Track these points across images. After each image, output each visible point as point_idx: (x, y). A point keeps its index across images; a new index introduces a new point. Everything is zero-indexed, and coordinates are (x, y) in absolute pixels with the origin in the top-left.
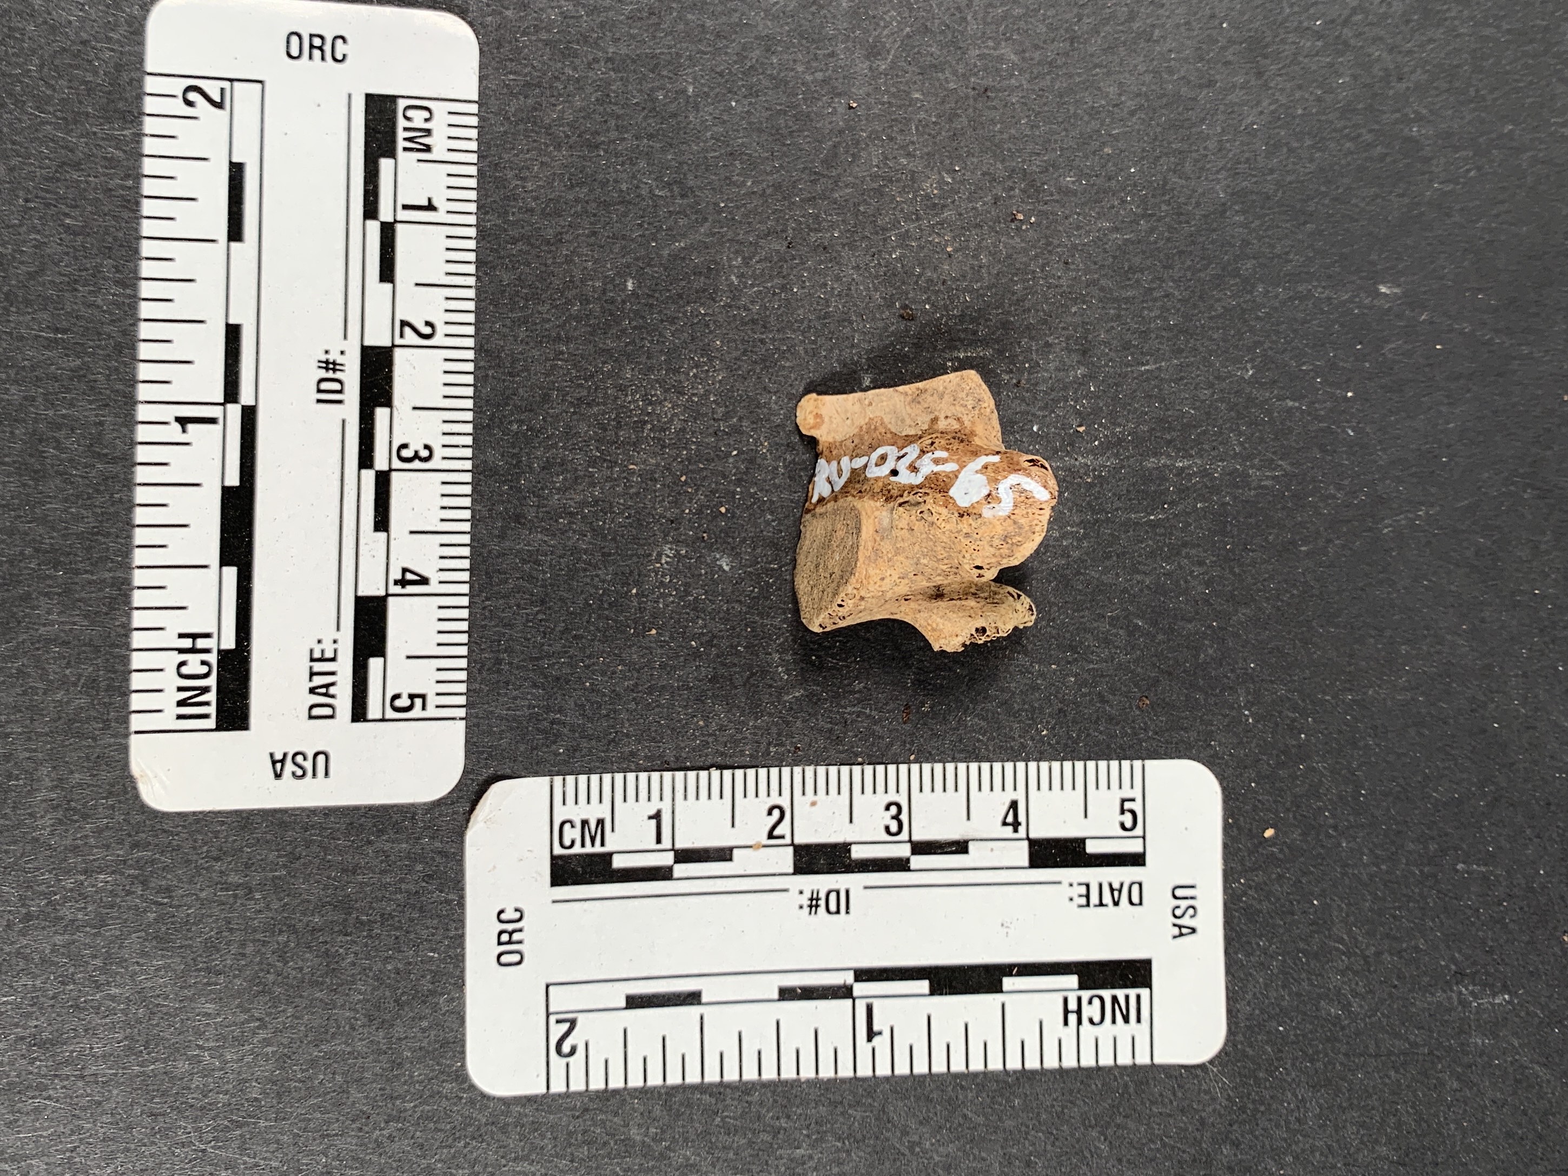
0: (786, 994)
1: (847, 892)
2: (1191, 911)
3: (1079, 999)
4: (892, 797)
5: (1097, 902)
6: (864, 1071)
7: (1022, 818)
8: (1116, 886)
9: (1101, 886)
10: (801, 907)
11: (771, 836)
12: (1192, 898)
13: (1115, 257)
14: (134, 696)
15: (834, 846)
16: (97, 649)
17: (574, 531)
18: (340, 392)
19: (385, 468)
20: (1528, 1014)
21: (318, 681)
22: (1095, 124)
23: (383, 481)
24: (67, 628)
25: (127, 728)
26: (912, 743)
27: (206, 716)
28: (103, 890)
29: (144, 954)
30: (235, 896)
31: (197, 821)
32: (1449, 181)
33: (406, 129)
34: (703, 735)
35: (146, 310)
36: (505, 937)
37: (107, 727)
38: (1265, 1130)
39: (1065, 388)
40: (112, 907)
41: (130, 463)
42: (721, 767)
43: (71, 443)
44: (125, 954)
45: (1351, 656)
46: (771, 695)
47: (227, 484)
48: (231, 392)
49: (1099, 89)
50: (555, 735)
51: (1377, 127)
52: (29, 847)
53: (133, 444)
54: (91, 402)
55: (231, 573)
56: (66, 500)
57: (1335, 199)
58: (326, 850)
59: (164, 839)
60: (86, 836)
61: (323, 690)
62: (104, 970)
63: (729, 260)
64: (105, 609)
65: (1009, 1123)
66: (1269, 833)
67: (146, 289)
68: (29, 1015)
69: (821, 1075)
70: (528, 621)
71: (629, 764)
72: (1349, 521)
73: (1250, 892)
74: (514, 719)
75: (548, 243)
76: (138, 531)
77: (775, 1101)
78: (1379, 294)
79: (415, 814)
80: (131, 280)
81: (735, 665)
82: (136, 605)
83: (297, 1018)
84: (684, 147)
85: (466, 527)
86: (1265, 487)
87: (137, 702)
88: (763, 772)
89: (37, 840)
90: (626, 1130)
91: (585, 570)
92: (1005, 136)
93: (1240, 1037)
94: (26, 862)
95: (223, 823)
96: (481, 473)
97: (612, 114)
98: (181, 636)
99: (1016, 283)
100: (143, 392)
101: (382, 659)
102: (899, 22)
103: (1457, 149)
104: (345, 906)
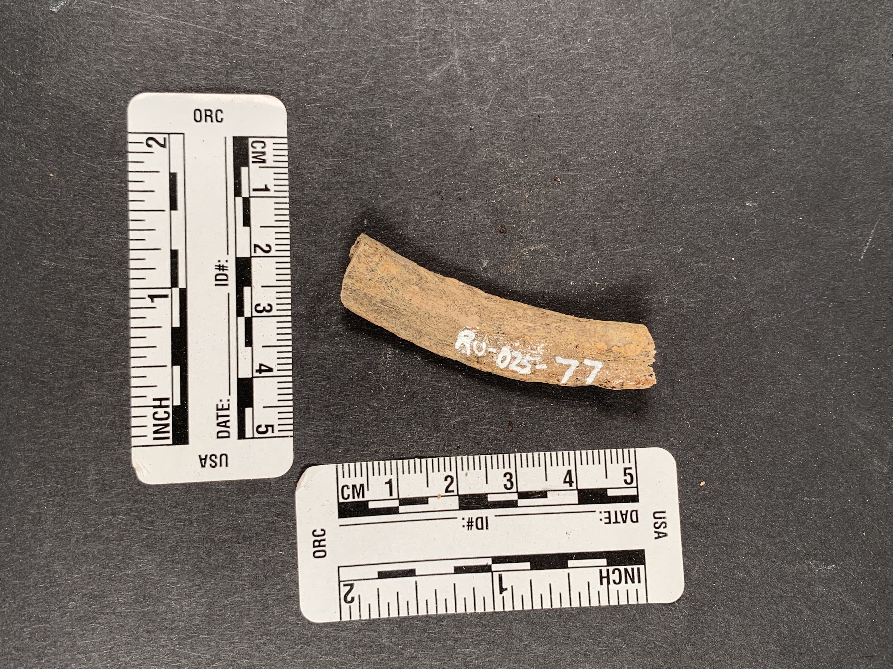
0: (458, 570)
1: (487, 518)
2: (664, 525)
3: (608, 571)
4: (507, 470)
5: (614, 521)
6: (499, 608)
7: (574, 479)
8: (624, 512)
9: (616, 512)
10: (464, 526)
11: (447, 491)
12: (664, 518)
13: (608, 196)
14: (133, 429)
15: (479, 495)
16: (115, 407)
17: (343, 343)
18: (226, 280)
19: (250, 316)
20: (846, 575)
21: (221, 420)
22: (594, 130)
23: (249, 322)
24: (100, 397)
25: (130, 445)
26: (516, 443)
27: (168, 438)
28: (121, 523)
29: (141, 554)
30: (184, 525)
31: (165, 489)
32: (781, 147)
33: (253, 152)
34: (411, 442)
35: (132, 245)
36: (317, 544)
37: (120, 444)
38: (709, 637)
39: (586, 262)
40: (125, 531)
41: (127, 318)
42: (420, 457)
43: (99, 309)
44: (132, 553)
45: (741, 392)
46: (444, 421)
47: (174, 326)
48: (174, 283)
49: (596, 112)
50: (337, 444)
51: (740, 122)
52: (85, 503)
53: (129, 308)
54: (108, 290)
55: (177, 369)
56: (98, 337)
57: (721, 160)
58: (227, 501)
59: (148, 497)
60: (112, 497)
61: (224, 424)
62: (123, 561)
63: (414, 207)
64: (118, 388)
65: (575, 635)
66: (702, 484)
67: (132, 235)
68: (88, 584)
69: (477, 611)
70: (322, 388)
71: (374, 457)
72: (735, 323)
73: (694, 514)
74: (317, 437)
75: (324, 203)
76: (132, 350)
77: (455, 625)
78: (745, 206)
79: (270, 484)
80: (126, 230)
81: (425, 406)
82: (132, 385)
83: (216, 585)
84: (390, 153)
85: (290, 343)
86: (691, 308)
87: (134, 432)
88: (441, 459)
89: (89, 499)
90: (380, 640)
91: (349, 362)
92: (550, 139)
93: (692, 589)
94: (85, 510)
95: (177, 490)
96: (295, 317)
97: (353, 140)
98: (154, 400)
99: (559, 211)
100: (133, 284)
101: (251, 409)
102: (493, 86)
103: (783, 131)
104: (237, 529)
